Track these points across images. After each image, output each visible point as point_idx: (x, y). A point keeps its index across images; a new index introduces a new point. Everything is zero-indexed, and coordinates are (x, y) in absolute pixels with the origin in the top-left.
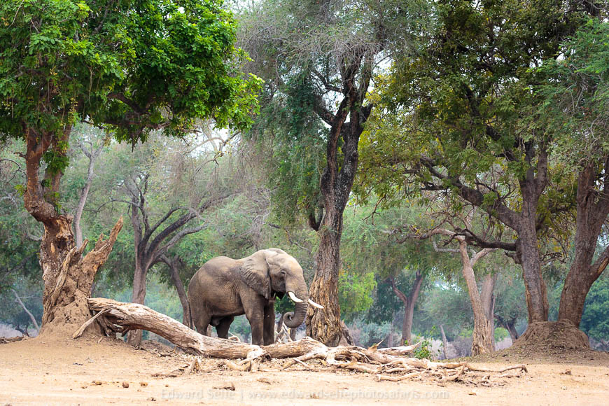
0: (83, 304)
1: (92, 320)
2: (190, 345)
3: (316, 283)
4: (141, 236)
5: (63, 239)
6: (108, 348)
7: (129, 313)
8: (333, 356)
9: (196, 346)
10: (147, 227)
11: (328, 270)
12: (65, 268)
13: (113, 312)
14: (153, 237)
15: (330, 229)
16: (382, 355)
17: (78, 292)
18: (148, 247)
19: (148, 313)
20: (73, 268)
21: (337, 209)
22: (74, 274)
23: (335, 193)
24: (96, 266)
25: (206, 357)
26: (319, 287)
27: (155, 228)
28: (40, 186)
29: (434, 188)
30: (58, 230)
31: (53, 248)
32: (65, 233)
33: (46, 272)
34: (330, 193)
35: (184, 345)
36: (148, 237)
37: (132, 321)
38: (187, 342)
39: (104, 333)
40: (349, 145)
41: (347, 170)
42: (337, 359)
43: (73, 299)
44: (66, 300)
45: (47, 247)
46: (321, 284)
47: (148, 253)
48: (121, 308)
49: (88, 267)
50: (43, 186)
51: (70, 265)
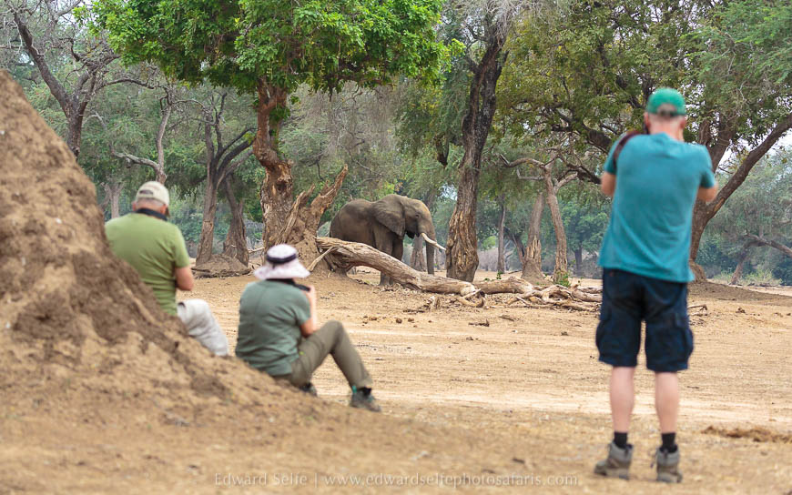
0: (312, 242)
1: (321, 257)
2: (409, 280)
3: (456, 216)
4: (213, 153)
5: (284, 182)
6: (339, 283)
7: (355, 252)
8: (548, 294)
9: (414, 282)
10: (220, 145)
11: (468, 204)
12: (296, 210)
13: (340, 250)
14: (224, 155)
15: (471, 167)
16: (582, 293)
17: (306, 232)
18: (220, 163)
19: (372, 252)
20: (302, 210)
21: (477, 148)
22: (303, 216)
23: (476, 134)
24: (323, 209)
25: (423, 292)
26: (459, 220)
27: (229, 146)
28: (268, 135)
29: (560, 129)
30: (280, 175)
31: (274, 190)
32: (286, 177)
33: (267, 211)
34: (471, 133)
35: (403, 281)
36: (220, 155)
37: (357, 258)
38: (405, 278)
39: (330, 268)
40: (487, 89)
41: (486, 112)
42: (551, 296)
43: (302, 238)
44: (296, 239)
45: (268, 189)
46: (461, 217)
47: (219, 170)
48: (347, 246)
49: (316, 210)
50: (271, 135)
51: (300, 207)
